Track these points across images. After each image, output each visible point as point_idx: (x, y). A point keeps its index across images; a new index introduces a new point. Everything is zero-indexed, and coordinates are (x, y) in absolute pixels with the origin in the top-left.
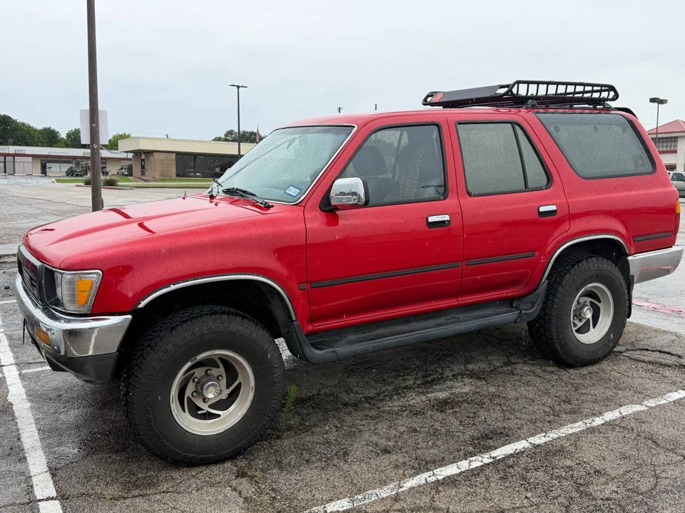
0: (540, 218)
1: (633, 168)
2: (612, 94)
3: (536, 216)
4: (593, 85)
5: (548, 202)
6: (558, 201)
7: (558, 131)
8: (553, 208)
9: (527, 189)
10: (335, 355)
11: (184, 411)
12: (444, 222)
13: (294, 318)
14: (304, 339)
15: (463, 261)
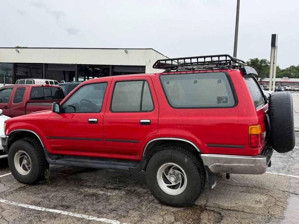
0: (139, 125)
1: (216, 104)
7: (168, 83)
8: (149, 121)
9: (141, 111)
10: (55, 163)
11: (21, 166)
12: (95, 121)
13: (43, 147)
14: (46, 154)
15: (104, 138)
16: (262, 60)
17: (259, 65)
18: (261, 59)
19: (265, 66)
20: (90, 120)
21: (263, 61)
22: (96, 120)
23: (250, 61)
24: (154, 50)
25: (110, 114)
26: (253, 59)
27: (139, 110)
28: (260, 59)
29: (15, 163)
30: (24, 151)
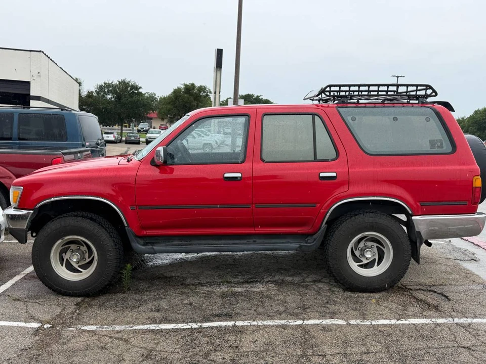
0: (320, 181)
1: (429, 149)
2: (429, 92)
3: (317, 179)
4: (417, 86)
5: (331, 171)
6: (340, 170)
7: (354, 119)
8: (334, 174)
9: (315, 160)
10: (152, 250)
11: (62, 266)
12: (236, 178)
13: (126, 225)
14: (131, 237)
15: (253, 204)
16: (201, 86)
17: (196, 93)
18: (199, 85)
19: (205, 97)
20: (226, 175)
21: (202, 89)
22: (239, 175)
23: (183, 87)
24: (45, 54)
25: (262, 164)
26: (188, 84)
27: (312, 158)
28: (197, 85)
29: (52, 261)
30: (81, 236)
